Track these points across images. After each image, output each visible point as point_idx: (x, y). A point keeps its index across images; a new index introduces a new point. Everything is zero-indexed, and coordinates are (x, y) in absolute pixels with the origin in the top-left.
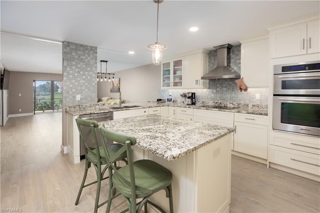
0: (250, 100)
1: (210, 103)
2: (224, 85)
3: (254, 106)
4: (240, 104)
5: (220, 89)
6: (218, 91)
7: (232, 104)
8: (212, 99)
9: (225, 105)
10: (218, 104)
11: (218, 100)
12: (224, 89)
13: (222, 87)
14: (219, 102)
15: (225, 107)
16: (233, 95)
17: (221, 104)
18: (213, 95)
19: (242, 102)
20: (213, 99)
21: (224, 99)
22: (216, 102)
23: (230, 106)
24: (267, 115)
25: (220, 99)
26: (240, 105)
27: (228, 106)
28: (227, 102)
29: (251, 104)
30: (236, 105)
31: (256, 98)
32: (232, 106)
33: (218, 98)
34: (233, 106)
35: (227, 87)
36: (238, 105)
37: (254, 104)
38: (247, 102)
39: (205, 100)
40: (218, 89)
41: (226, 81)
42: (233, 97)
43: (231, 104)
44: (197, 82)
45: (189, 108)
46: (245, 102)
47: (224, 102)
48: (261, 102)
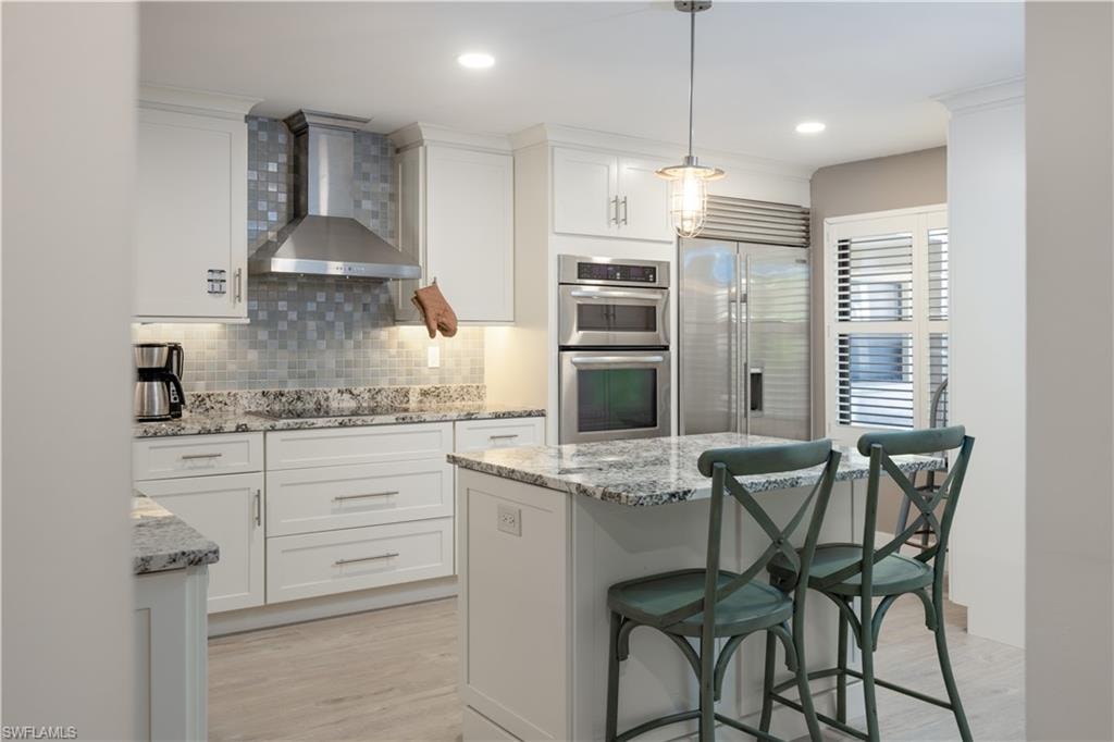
0: (409, 373)
1: (244, 402)
2: (311, 307)
3: (425, 393)
4: (380, 391)
5: (291, 324)
6: (283, 334)
7: (351, 393)
8: (252, 379)
9: (318, 403)
10: (284, 399)
12: (312, 325)
14: (291, 388)
16: (350, 356)
17: (299, 398)
18: (253, 355)
19: (384, 384)
20: (252, 376)
21: (312, 374)
22: (273, 390)
23: (341, 406)
24: (542, 414)
25: (291, 376)
26: (379, 398)
27: (334, 405)
28: (327, 389)
29: (418, 387)
30: (367, 395)
31: (430, 365)
32: (348, 403)
33: (283, 372)
34: (353, 404)
35: (322, 318)
36: (373, 398)
37: (426, 387)
38: (401, 382)
39: (208, 387)
42: (348, 364)
43: (346, 396)
44: (216, 280)
45: (237, 431)
46: (392, 382)
47: (311, 390)
48: (442, 380)
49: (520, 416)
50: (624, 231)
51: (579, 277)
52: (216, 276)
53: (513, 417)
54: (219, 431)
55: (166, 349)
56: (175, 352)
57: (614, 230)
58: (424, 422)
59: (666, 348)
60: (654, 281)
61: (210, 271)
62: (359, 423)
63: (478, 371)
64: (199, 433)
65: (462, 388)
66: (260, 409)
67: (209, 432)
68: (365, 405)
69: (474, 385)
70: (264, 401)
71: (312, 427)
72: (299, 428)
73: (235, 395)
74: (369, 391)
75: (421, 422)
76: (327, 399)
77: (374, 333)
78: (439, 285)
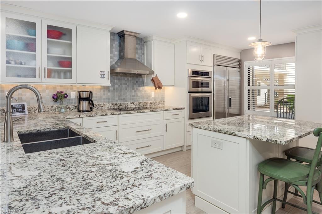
0: (147, 98)
1: (107, 106)
2: (123, 81)
3: (151, 103)
4: (140, 103)
5: (119, 86)
6: (117, 88)
7: (134, 103)
8: (109, 100)
9: (126, 106)
10: (117, 105)
11: (117, 101)
12: (124, 86)
13: (121, 84)
14: (119, 102)
15: (126, 108)
16: (133, 94)
17: (121, 105)
18: (109, 94)
19: (141, 101)
20: (109, 99)
21: (124, 99)
22: (114, 103)
23: (131, 107)
24: (184, 109)
27: (129, 106)
28: (128, 103)
29: (149, 102)
30: (137, 104)
31: (152, 96)
32: (133, 106)
33: (117, 98)
34: (134, 106)
35: (126, 84)
36: (139, 105)
37: (151, 102)
38: (145, 101)
40: (116, 86)
41: (126, 76)
42: (133, 96)
43: (132, 104)
44: (102, 74)
45: (111, 115)
46: (143, 100)
47: (124, 103)
48: (155, 100)
49: (179, 109)
50: (202, 63)
51: (193, 75)
52: (102, 73)
53: (178, 109)
54: (106, 115)
55: (89, 93)
56: (91, 93)
57: (200, 63)
58: (157, 111)
59: (211, 92)
60: (209, 76)
61: (101, 72)
62: (142, 112)
63: (163, 98)
64: (101, 115)
65: (160, 102)
66: (111, 108)
67: (104, 115)
68: (137, 106)
69: (163, 101)
70: (112, 106)
71: (130, 113)
72: (127, 114)
73: (105, 104)
74: (138, 103)
75: (156, 111)
76: (128, 105)
77: (139, 88)
78: (158, 76)
